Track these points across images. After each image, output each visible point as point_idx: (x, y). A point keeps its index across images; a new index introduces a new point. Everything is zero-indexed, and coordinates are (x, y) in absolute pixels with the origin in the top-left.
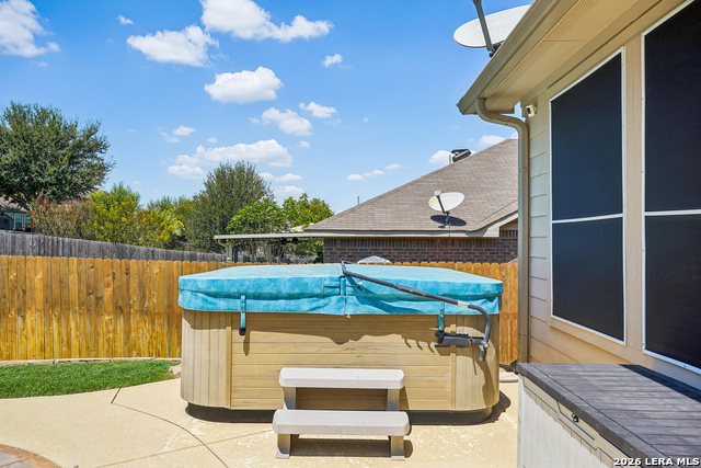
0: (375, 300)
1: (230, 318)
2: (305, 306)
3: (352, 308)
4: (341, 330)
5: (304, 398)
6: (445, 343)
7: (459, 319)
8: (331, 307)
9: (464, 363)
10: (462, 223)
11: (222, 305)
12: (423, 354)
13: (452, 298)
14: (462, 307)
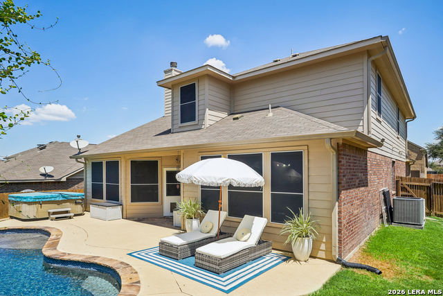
0: (65, 198)
1: (39, 203)
2: (53, 199)
3: (61, 199)
4: (59, 203)
5: (54, 213)
6: (76, 203)
7: (79, 199)
8: (57, 199)
9: (79, 206)
10: (53, 177)
11: (37, 200)
12: (73, 205)
13: (78, 196)
14: (80, 198)
